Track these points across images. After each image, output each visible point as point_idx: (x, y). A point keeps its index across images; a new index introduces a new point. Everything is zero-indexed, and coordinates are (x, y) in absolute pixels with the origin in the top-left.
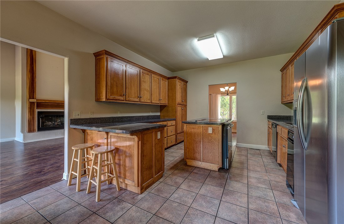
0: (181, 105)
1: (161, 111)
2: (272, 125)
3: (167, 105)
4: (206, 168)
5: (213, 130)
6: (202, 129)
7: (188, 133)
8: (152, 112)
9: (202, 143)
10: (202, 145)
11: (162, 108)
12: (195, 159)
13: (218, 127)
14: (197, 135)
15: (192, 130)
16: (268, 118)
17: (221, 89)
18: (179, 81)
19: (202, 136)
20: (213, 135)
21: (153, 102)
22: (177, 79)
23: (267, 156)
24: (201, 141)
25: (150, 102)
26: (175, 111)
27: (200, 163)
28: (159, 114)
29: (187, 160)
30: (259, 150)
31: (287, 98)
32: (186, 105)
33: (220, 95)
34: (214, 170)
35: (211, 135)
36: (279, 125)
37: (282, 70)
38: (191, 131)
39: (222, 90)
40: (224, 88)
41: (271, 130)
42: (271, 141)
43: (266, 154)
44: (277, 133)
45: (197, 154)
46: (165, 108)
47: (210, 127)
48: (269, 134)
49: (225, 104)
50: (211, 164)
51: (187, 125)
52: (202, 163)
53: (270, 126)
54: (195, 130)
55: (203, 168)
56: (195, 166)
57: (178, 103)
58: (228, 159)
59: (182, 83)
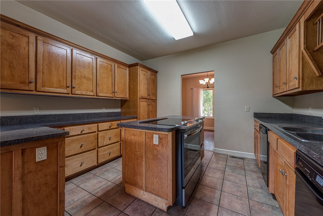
0: (146, 100)
1: (121, 107)
2: (260, 128)
3: (128, 99)
4: (149, 202)
5: (160, 139)
6: (144, 136)
7: (127, 141)
8: (106, 108)
9: (144, 159)
10: (144, 163)
11: (123, 102)
12: (135, 184)
13: (167, 135)
14: (139, 146)
15: (133, 137)
16: (254, 117)
17: (200, 81)
18: (143, 69)
19: (144, 148)
20: (160, 148)
21: (100, 94)
22: (139, 67)
23: (253, 171)
24: (144, 156)
25: (95, 94)
26: (137, 107)
27: (142, 192)
28: (119, 110)
29: (126, 185)
30: (242, 159)
31: (281, 88)
32: (156, 100)
33: (202, 89)
34: (161, 208)
35: (157, 147)
36: (271, 131)
37: (273, 52)
38: (131, 139)
39: (202, 82)
40: (204, 80)
41: (259, 135)
42: (258, 150)
43: (252, 167)
44: (268, 143)
45: (139, 176)
46: (126, 104)
47: (156, 134)
48: (256, 138)
49: (209, 98)
50: (157, 197)
51: (126, 128)
52: (145, 192)
53: (258, 129)
54: (136, 138)
55: (146, 201)
56: (136, 196)
57: (142, 96)
58: (184, 190)
59: (149, 73)
